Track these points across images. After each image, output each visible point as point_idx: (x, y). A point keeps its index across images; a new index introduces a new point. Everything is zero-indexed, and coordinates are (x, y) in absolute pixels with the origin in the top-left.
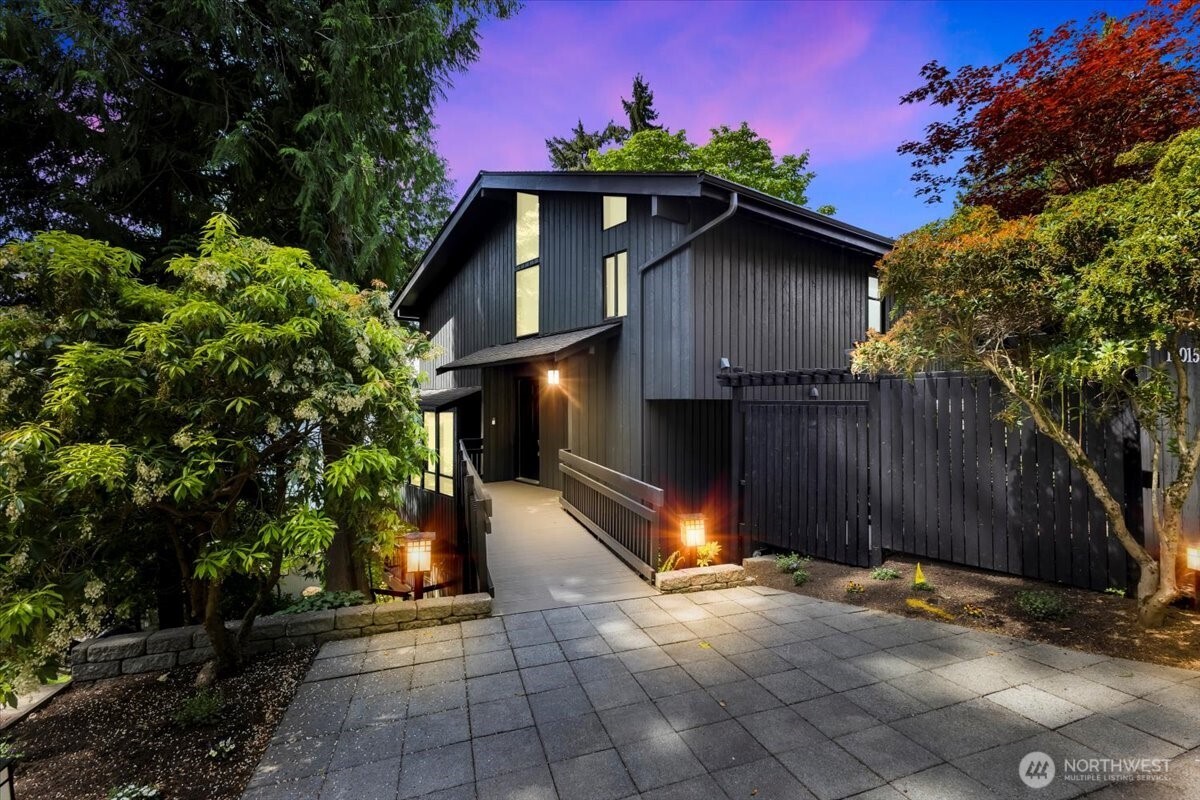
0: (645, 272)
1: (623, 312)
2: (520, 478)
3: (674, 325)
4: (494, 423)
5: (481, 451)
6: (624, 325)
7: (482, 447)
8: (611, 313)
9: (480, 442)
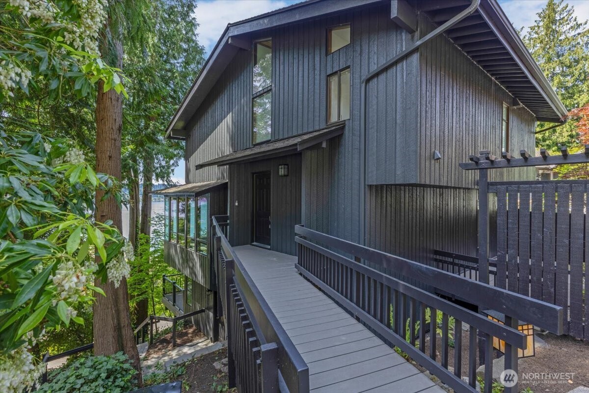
0: (368, 81)
1: (345, 116)
2: (255, 243)
3: (398, 121)
4: (237, 204)
5: (227, 224)
6: (347, 127)
7: (228, 221)
8: (334, 119)
9: (227, 218)
